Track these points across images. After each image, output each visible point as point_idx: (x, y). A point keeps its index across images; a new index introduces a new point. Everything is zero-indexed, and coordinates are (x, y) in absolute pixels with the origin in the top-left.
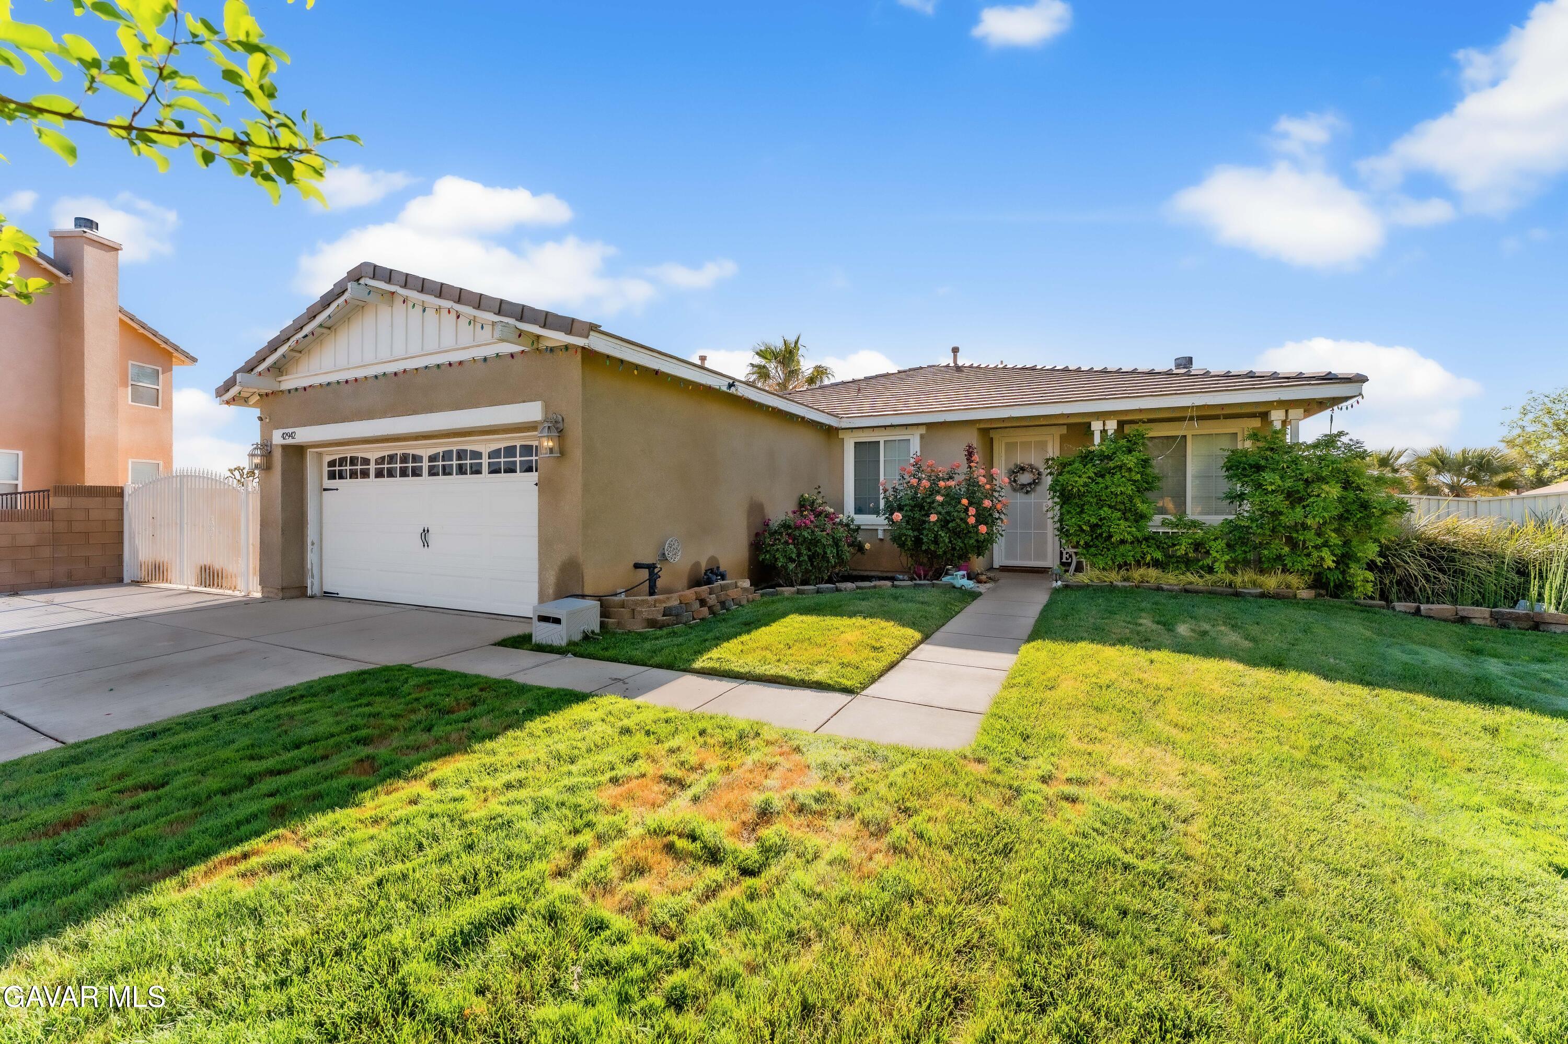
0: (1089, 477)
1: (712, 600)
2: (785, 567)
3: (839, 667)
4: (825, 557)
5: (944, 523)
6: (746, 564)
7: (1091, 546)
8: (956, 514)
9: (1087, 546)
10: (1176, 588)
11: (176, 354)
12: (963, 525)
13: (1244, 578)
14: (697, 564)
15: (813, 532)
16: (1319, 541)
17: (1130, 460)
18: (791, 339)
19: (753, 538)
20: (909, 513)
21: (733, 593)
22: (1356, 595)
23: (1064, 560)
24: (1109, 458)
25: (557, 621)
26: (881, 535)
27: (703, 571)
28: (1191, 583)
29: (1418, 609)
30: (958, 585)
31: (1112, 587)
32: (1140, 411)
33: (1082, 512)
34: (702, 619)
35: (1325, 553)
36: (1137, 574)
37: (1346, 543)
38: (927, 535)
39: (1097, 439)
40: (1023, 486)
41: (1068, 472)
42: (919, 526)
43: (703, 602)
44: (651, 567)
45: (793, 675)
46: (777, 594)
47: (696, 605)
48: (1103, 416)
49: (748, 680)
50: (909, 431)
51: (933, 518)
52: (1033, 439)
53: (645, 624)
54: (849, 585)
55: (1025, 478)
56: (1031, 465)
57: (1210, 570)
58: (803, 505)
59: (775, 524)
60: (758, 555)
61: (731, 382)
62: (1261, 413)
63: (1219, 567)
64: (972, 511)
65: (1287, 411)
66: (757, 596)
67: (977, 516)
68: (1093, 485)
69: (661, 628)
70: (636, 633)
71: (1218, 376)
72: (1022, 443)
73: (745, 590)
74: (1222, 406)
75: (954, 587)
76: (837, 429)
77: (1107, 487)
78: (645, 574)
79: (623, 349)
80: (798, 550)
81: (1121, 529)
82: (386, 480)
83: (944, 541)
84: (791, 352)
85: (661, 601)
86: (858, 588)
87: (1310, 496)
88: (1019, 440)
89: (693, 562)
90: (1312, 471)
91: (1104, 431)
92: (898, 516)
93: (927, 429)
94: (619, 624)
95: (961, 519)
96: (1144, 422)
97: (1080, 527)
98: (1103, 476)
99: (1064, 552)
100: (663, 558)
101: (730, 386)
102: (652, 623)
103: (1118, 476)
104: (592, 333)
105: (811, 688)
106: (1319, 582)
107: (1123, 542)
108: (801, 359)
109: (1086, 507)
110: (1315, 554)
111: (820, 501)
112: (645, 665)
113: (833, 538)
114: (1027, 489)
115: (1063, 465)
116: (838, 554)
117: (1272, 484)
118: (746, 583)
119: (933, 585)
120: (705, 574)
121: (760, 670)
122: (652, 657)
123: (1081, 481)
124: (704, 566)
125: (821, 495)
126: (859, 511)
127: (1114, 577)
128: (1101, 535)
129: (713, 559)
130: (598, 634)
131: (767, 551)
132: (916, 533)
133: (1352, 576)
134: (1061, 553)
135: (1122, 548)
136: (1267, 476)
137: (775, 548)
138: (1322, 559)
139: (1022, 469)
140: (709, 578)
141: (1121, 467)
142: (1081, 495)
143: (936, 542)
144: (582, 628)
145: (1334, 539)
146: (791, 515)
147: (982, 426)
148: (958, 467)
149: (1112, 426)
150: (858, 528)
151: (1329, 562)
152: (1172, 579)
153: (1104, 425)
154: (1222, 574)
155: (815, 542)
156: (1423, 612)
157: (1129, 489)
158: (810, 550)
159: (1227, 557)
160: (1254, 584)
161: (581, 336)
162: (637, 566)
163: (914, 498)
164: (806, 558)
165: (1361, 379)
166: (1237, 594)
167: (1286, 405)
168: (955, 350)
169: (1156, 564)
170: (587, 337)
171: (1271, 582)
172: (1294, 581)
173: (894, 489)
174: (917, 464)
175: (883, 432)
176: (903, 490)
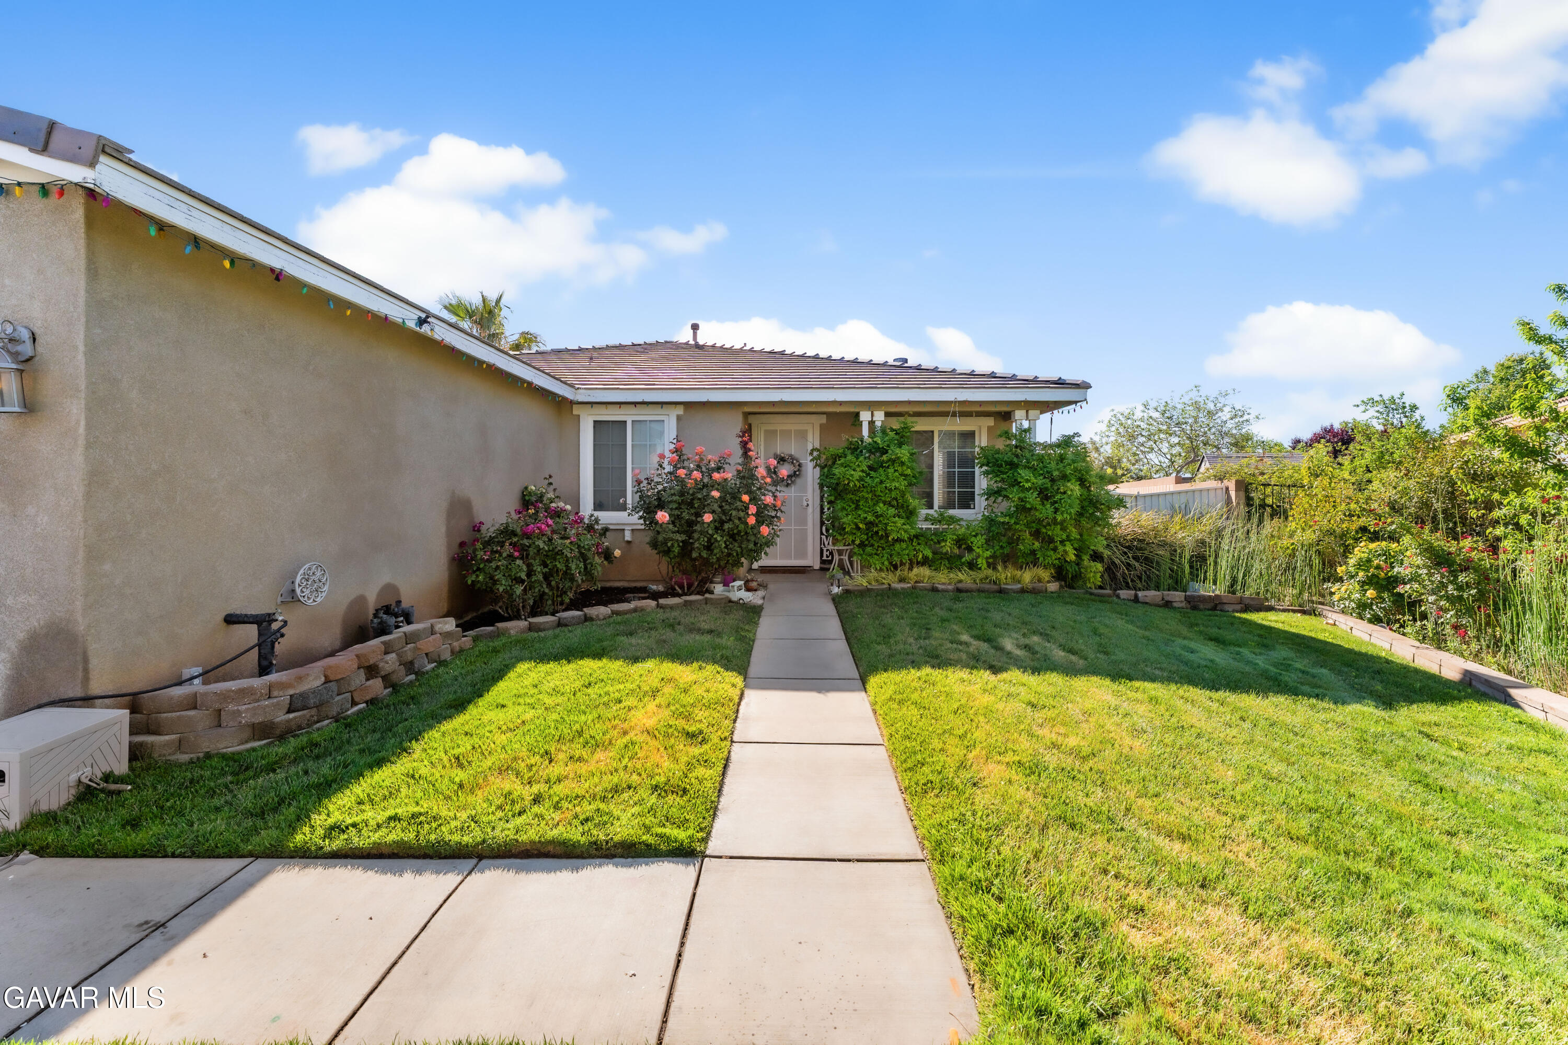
0: (863, 471)
1: (390, 662)
2: (509, 593)
3: (653, 799)
4: (567, 573)
5: (719, 525)
6: (445, 589)
7: (866, 545)
8: (734, 513)
9: (862, 545)
10: (950, 587)
12: (742, 527)
13: (1005, 575)
14: (361, 600)
15: (550, 540)
16: (1064, 536)
18: (492, 296)
19: (455, 549)
20: (677, 512)
21: (429, 644)
22: (1089, 585)
23: (825, 558)
24: (879, 451)
26: (628, 536)
27: (371, 611)
28: (961, 581)
29: (1136, 596)
30: (734, 599)
31: (890, 590)
32: (909, 403)
33: (857, 507)
34: (372, 702)
35: (1068, 547)
36: (911, 574)
37: (1085, 538)
38: (699, 539)
39: (865, 432)
41: (842, 465)
42: (689, 527)
43: (371, 671)
44: (263, 621)
45: (575, 834)
46: (498, 634)
47: (360, 678)
48: (872, 405)
49: (480, 857)
50: (666, 410)
51: (708, 518)
52: (793, 427)
53: (247, 733)
54: (602, 611)
55: (785, 470)
56: (791, 456)
58: (527, 501)
59: (490, 529)
60: (465, 577)
61: (423, 316)
62: (1004, 414)
63: (982, 563)
64: (753, 509)
65: (1027, 412)
66: (466, 641)
67: (758, 515)
68: (868, 479)
69: (282, 738)
70: (224, 757)
71: (965, 374)
72: (782, 432)
73: (447, 635)
74: (982, 403)
75: (730, 601)
76: (572, 403)
77: (881, 482)
78: (251, 632)
79: (195, 213)
80: (529, 566)
81: (897, 526)
83: (720, 546)
84: (490, 312)
85: (282, 686)
86: (614, 613)
87: (1057, 493)
88: (779, 428)
89: (352, 597)
90: (1058, 469)
91: (871, 423)
92: (663, 516)
93: (685, 410)
94: (180, 745)
95: (740, 519)
96: (910, 415)
97: (856, 525)
98: (875, 470)
99: (825, 549)
100: (292, 598)
101: (421, 322)
102: (263, 730)
103: (891, 470)
104: (103, 159)
105: (613, 856)
106: (1060, 574)
107: (898, 540)
108: (504, 322)
109: (861, 503)
110: (1061, 548)
111: (551, 495)
112: (232, 853)
113: (579, 547)
114: (789, 482)
115: (829, 457)
116: (586, 568)
117: (1027, 481)
118: (450, 625)
119: (707, 601)
120: (375, 616)
121: (504, 832)
122: (256, 830)
123: (857, 474)
124: (372, 599)
125: (552, 487)
126: (599, 506)
127: (890, 579)
128: (877, 533)
129: (390, 588)
130: (121, 780)
131: (478, 569)
132: (683, 537)
133: (1086, 568)
134: (822, 551)
135: (897, 546)
136: (1022, 473)
137: (493, 565)
138: (1066, 552)
139: (782, 460)
140: (382, 623)
141: (894, 461)
142: (856, 491)
143: (709, 547)
144: (74, 777)
145: (1074, 533)
146: (515, 517)
147: (747, 409)
148: (729, 455)
149: (880, 417)
150: (606, 530)
151: (1070, 555)
152: (943, 578)
153: (872, 415)
154: (985, 571)
155: (555, 554)
156: (1141, 599)
157: (902, 484)
158: (546, 566)
159: (988, 553)
160: (1014, 579)
161: (72, 159)
162: (231, 620)
163: (682, 494)
164: (541, 577)
165: (1085, 386)
166: (1001, 591)
167: (1029, 405)
168: (695, 327)
169: (925, 562)
170: (92, 164)
171: (1027, 576)
172: (1045, 575)
173: (649, 480)
174: (677, 451)
175: (632, 410)
176: (662, 483)
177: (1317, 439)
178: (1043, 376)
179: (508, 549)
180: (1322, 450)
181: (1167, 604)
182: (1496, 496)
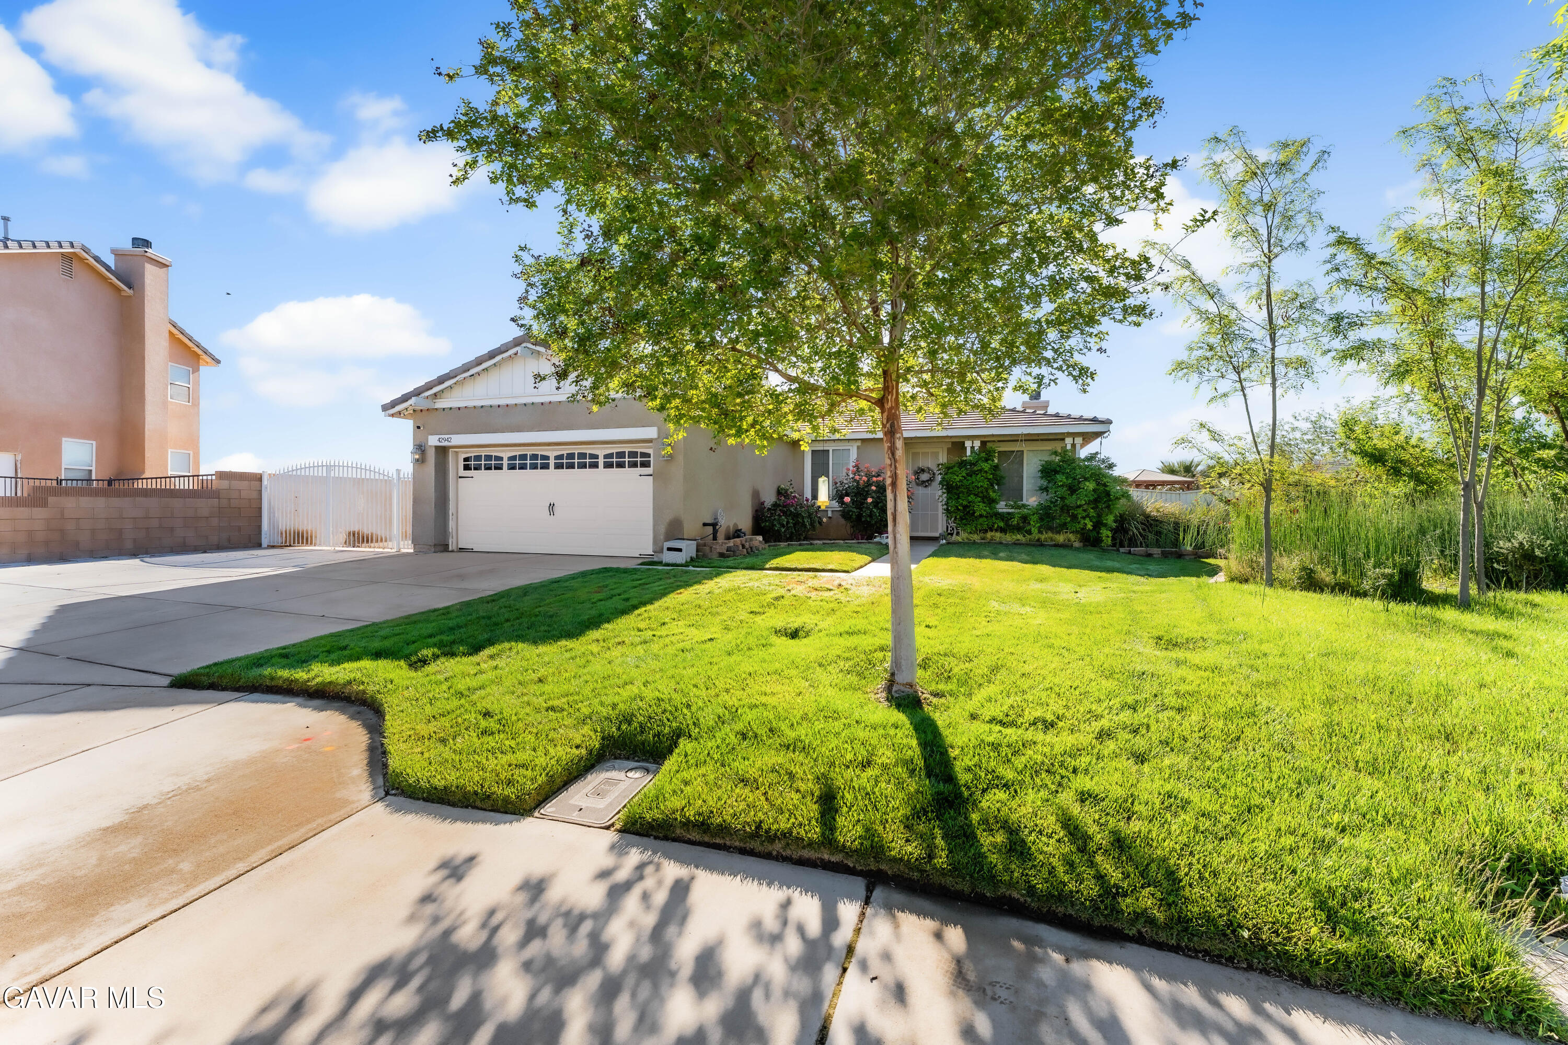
0: (963, 476)
2: (779, 530)
3: (837, 565)
4: (804, 525)
5: (876, 504)
7: (964, 519)
9: (961, 519)
11: (204, 357)
13: (1047, 536)
14: (731, 525)
16: (1084, 514)
17: (986, 466)
19: (755, 511)
20: (854, 498)
21: (755, 543)
22: (1103, 544)
23: (949, 532)
24: (974, 464)
25: (680, 550)
26: (830, 514)
28: (1018, 540)
29: (1130, 550)
30: (884, 544)
31: (974, 543)
32: (995, 435)
33: (958, 498)
34: (745, 555)
35: (1087, 521)
36: (989, 535)
37: (1099, 516)
38: (865, 511)
39: (968, 453)
40: (923, 482)
41: (951, 473)
42: (860, 506)
44: (712, 525)
46: (777, 545)
50: (851, 443)
51: (870, 500)
52: (932, 451)
54: (818, 542)
55: (925, 477)
56: (928, 468)
57: (1029, 532)
58: (780, 492)
59: (767, 503)
60: (760, 524)
62: (1060, 438)
63: (1035, 531)
65: (1074, 439)
66: (766, 546)
68: (965, 481)
69: (727, 557)
72: (922, 453)
73: (760, 542)
74: (1038, 435)
77: (973, 483)
78: (710, 529)
80: (787, 518)
81: (980, 508)
82: (517, 471)
83: (876, 515)
87: (1080, 489)
88: (920, 450)
90: (1082, 474)
91: (972, 447)
92: (847, 499)
93: (862, 443)
94: (704, 555)
96: (996, 442)
97: (957, 507)
98: (971, 476)
99: (949, 524)
100: (716, 521)
103: (979, 475)
106: (1084, 537)
107: (981, 516)
109: (961, 495)
110: (1083, 522)
111: (792, 490)
113: (808, 513)
114: (925, 484)
115: (948, 468)
116: (811, 523)
117: (1062, 481)
118: (760, 538)
119: (869, 542)
120: (736, 532)
121: (801, 567)
123: (958, 479)
124: (733, 527)
125: (791, 486)
126: (814, 497)
127: (976, 537)
128: (969, 512)
129: (735, 525)
130: (697, 559)
131: (764, 520)
132: (858, 511)
133: (1101, 533)
134: (947, 525)
135: (981, 520)
136: (1059, 477)
137: (771, 519)
138: (1086, 524)
139: (923, 471)
140: (739, 535)
141: (980, 470)
142: (957, 487)
143: (871, 516)
144: (690, 555)
145: (1092, 513)
146: (777, 498)
148: (883, 469)
149: (977, 444)
151: (1089, 526)
152: (1009, 538)
153: (973, 444)
154: (1035, 535)
155: (796, 515)
157: (986, 484)
158: (794, 520)
159: (1038, 525)
160: (1052, 540)
162: (705, 525)
163: (857, 487)
164: (792, 525)
165: (1109, 422)
166: (1043, 545)
167: (1074, 435)
169: (1001, 529)
171: (1061, 538)
172: (1072, 537)
173: (842, 483)
174: (857, 466)
175: (832, 444)
176: (848, 483)
178: (1086, 416)
179: (778, 512)
181: (1149, 555)
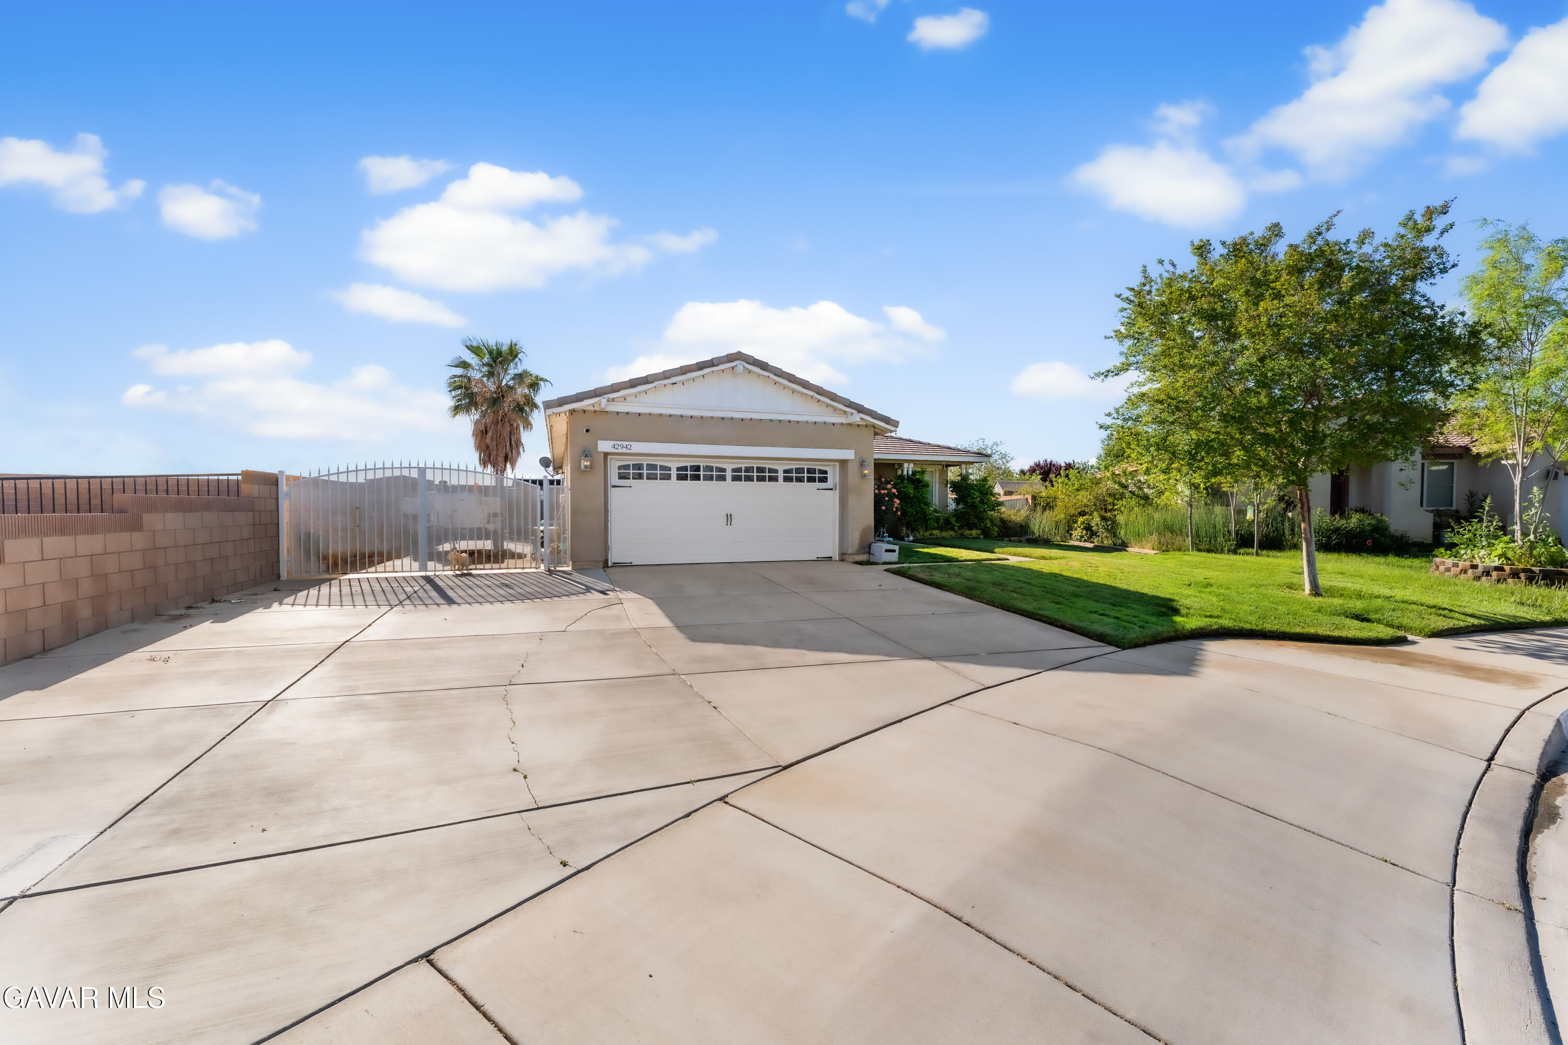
39: (906, 472)
48: (909, 461)
149: (912, 466)
177: (1032, 471)
180: (1037, 478)
182: (1116, 501)
